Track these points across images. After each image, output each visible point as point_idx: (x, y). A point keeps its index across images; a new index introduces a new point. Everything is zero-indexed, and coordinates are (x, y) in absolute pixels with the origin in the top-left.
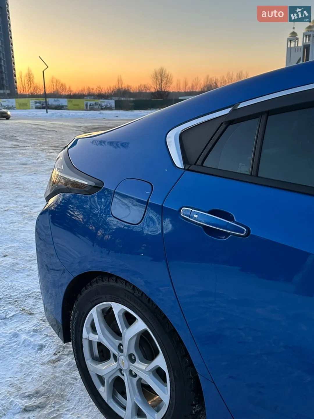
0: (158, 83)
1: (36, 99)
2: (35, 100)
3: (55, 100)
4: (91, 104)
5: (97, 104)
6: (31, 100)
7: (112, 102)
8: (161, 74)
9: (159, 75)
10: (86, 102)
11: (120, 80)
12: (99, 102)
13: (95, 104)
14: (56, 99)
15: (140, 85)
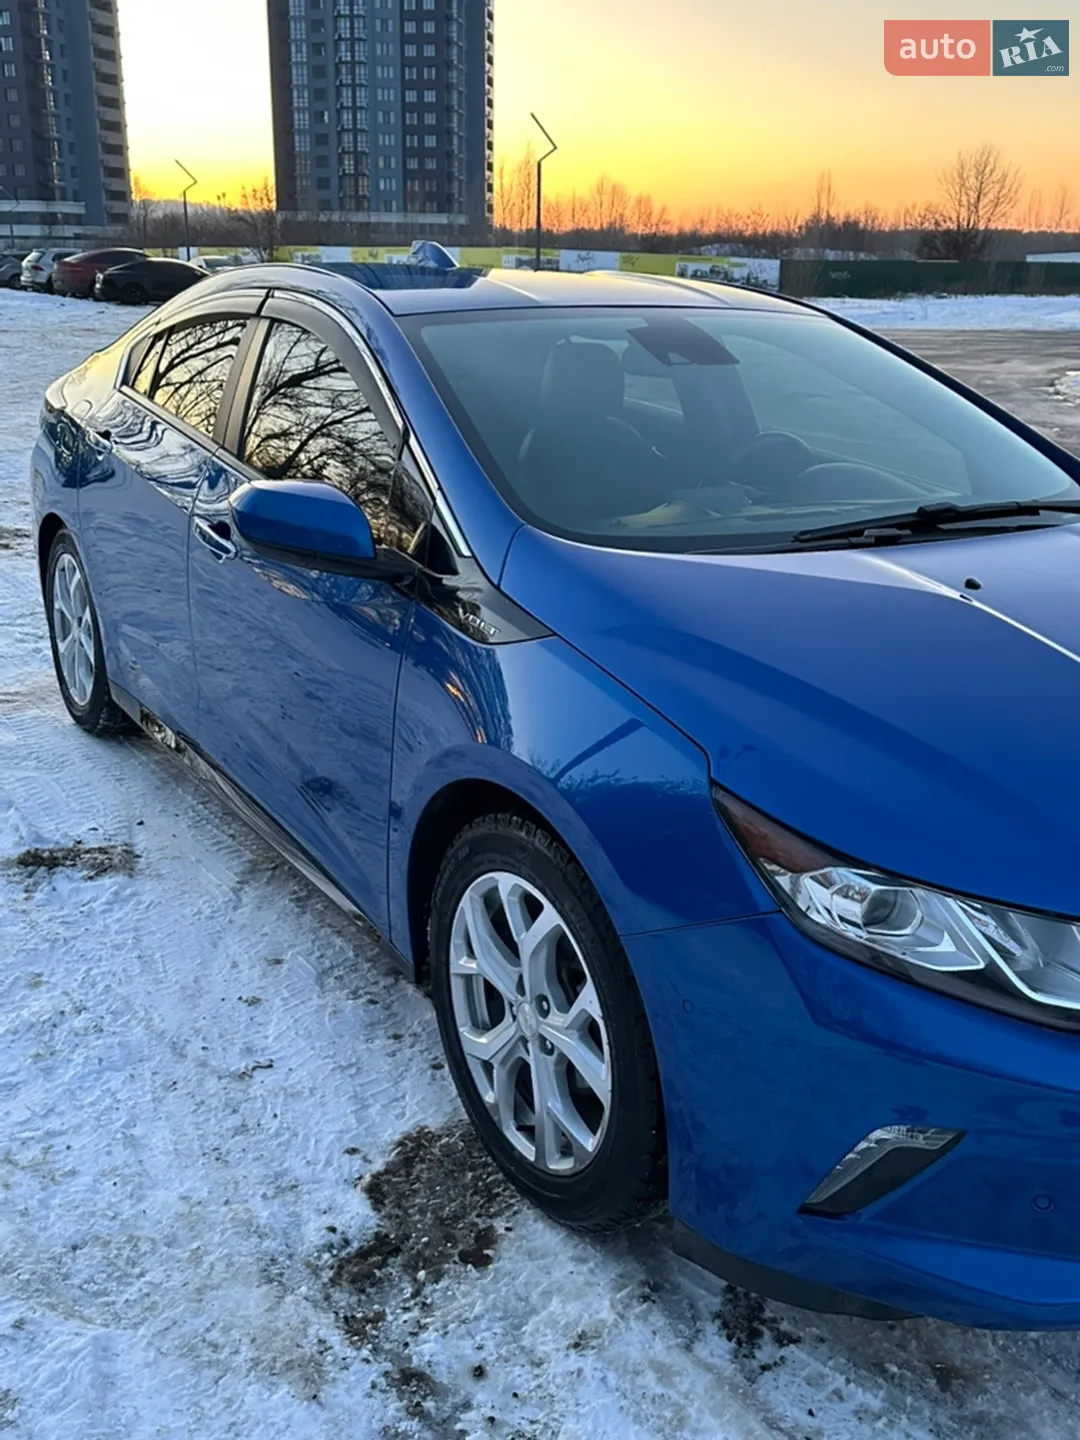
0: (964, 199)
1: (520, 252)
2: (518, 256)
3: (579, 256)
4: (696, 271)
5: (719, 273)
6: (508, 252)
7: (769, 269)
8: (981, 169)
9: (973, 173)
10: (682, 264)
11: (825, 188)
12: (726, 266)
13: (712, 271)
14: (583, 253)
15: (910, 206)
